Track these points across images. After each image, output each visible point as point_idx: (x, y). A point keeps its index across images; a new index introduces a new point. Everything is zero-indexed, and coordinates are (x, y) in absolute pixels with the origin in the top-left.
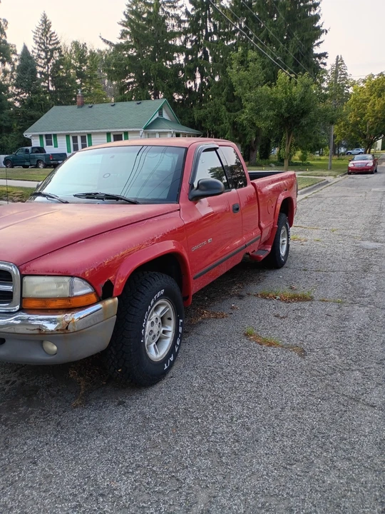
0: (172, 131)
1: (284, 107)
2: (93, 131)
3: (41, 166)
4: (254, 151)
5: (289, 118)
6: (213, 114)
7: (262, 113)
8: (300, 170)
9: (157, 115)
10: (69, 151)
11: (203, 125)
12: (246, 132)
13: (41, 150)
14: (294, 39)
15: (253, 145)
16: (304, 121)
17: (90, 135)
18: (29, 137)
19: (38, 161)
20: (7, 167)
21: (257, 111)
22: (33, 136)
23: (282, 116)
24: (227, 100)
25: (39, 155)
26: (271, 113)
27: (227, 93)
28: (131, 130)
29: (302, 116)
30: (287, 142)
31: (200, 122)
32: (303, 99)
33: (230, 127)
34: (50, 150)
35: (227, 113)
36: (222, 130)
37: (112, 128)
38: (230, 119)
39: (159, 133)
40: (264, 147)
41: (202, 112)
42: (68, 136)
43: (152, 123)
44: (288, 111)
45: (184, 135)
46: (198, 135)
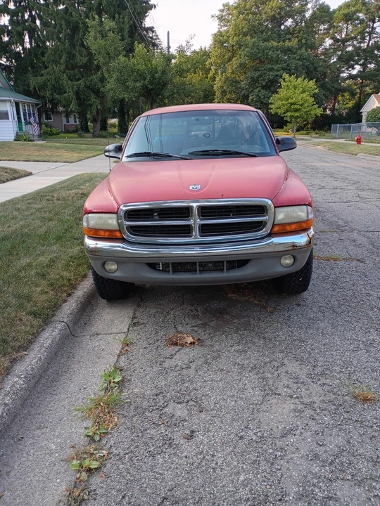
0: (12, 99)
6: (53, 82)
7: (128, 84)
12: (90, 102)
14: (127, 10)
15: (96, 116)
24: (67, 68)
26: (138, 84)
27: (66, 60)
32: (163, 72)
33: (74, 97)
35: (69, 82)
38: (73, 88)
41: (40, 80)
44: (151, 82)
45: (24, 104)
46: (37, 105)
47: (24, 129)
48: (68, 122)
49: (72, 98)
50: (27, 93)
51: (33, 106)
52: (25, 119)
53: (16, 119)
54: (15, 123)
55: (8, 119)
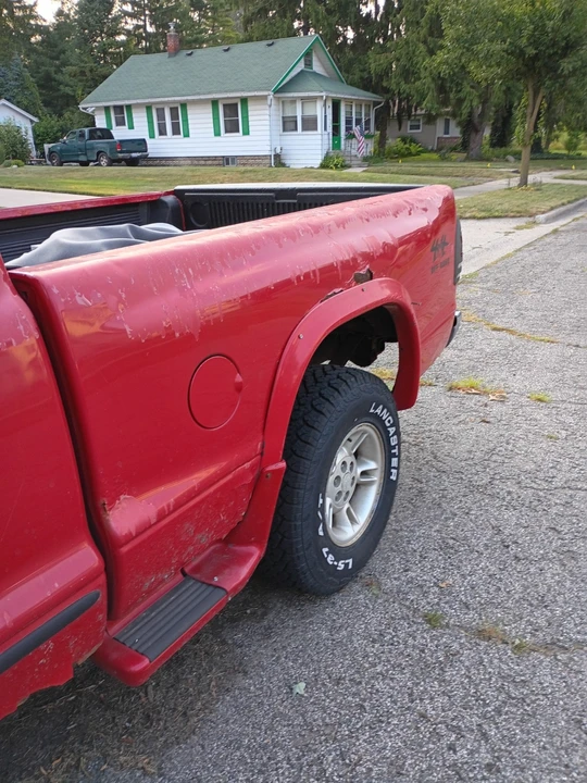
0: (324, 94)
1: (525, 33)
2: (189, 98)
3: (104, 161)
4: (477, 131)
5: (536, 58)
6: (403, 62)
8: (561, 169)
9: (301, 66)
10: (152, 136)
11: (385, 84)
12: (461, 95)
13: (107, 134)
15: (476, 120)
16: (566, 65)
17: (184, 105)
18: (90, 111)
19: (98, 153)
20: (53, 165)
21: (468, 44)
22: (98, 108)
23: (522, 53)
24: (431, 33)
25: (100, 144)
26: (497, 47)
28: (253, 94)
29: (564, 55)
30: (529, 110)
31: (380, 77)
32: (567, 16)
33: (433, 86)
34: (120, 133)
36: (417, 91)
37: (220, 92)
39: (302, 99)
40: (499, 125)
41: (383, 59)
42: (149, 108)
43: (291, 80)
44: (534, 42)
45: (349, 103)
46: (376, 103)
47: (343, 147)
48: (447, 132)
49: (429, 88)
50: (366, 85)
51: (368, 106)
52: (348, 129)
53: (330, 129)
54: (326, 137)
55: (316, 129)
